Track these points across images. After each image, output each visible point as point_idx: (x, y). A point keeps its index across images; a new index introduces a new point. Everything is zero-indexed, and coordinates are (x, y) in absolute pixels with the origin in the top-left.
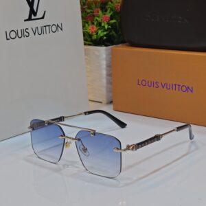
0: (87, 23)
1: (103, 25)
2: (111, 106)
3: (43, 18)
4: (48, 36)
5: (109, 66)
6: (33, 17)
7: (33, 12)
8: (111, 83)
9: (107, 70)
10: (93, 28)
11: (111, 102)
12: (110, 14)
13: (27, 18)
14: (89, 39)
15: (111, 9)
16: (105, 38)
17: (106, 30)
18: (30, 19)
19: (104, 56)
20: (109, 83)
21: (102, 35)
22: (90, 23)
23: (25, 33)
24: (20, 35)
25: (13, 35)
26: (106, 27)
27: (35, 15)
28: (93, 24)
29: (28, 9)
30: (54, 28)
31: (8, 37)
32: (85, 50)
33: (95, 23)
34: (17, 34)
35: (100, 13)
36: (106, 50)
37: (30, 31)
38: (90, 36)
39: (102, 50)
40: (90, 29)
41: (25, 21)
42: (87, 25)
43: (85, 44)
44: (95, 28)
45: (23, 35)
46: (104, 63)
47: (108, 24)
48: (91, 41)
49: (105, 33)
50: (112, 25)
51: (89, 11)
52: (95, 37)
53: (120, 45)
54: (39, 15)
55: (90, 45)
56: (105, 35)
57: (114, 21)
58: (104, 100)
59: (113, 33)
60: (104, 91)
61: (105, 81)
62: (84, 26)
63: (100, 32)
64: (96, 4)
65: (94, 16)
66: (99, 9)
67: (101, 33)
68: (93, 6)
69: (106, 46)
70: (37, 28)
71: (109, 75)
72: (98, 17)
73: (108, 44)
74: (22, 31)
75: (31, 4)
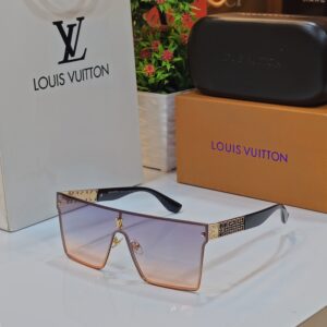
0: (141, 60)
1: (164, 64)
2: (174, 176)
3: (83, 58)
4: (90, 82)
5: (172, 120)
6: (70, 58)
7: (70, 51)
8: (174, 144)
9: (168, 126)
10: (150, 69)
11: (174, 170)
12: (173, 49)
13: (62, 59)
14: (143, 82)
15: (176, 41)
16: (166, 82)
17: (167, 72)
18: (66, 60)
19: (165, 107)
20: (172, 143)
21: (162, 78)
22: (145, 60)
23: (59, 80)
24: (52, 83)
25: (43, 83)
26: (169, 67)
28: (150, 62)
29: (64, 46)
30: (98, 71)
31: (37, 87)
33: (153, 61)
34: (48, 82)
35: (160, 47)
36: (168, 98)
37: (66, 77)
38: (146, 79)
39: (162, 99)
40: (147, 69)
41: (60, 63)
42: (141, 64)
43: (138, 89)
44: (153, 69)
45: (56, 83)
46: (164, 117)
47: (172, 63)
48: (148, 86)
49: (167, 75)
50: (176, 64)
51: (143, 44)
52: (152, 80)
53: (187, 92)
54: (78, 54)
55: (144, 91)
56: (167, 78)
57: (179, 59)
58: (164, 167)
59: (178, 74)
60: (164, 154)
61: (165, 141)
62: (137, 66)
63: (159, 74)
64: (154, 33)
65: (151, 51)
66: (158, 42)
67: (161, 76)
68: (151, 37)
69: (168, 92)
70: (75, 72)
71: (171, 132)
72: (157, 53)
73: (171, 89)
74: (56, 77)
75: (67, 40)
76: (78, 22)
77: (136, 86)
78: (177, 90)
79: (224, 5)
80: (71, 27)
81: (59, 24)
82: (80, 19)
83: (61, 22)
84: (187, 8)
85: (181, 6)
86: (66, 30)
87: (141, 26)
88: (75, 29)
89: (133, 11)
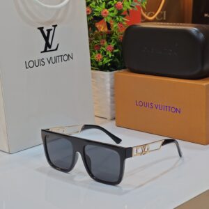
0: (94, 51)
1: (107, 53)
2: (114, 122)
3: (56, 49)
4: (60, 64)
5: (113, 88)
6: (48, 49)
7: (48, 45)
9: (111, 91)
10: (99, 56)
11: (114, 118)
12: (114, 45)
13: (43, 50)
14: (96, 65)
15: (116, 40)
16: (109, 64)
17: (110, 58)
18: (45, 51)
19: (109, 80)
20: (113, 102)
22: (97, 51)
23: (41, 62)
24: (37, 64)
25: (31, 64)
26: (110, 56)
27: (50, 47)
28: (99, 52)
29: (44, 42)
30: (66, 58)
31: (28, 66)
32: (92, 74)
33: (101, 52)
34: (34, 64)
35: (106, 43)
36: (110, 75)
37: (46, 61)
38: (97, 63)
39: (107, 76)
40: (97, 57)
41: (42, 52)
42: (94, 53)
43: (92, 69)
44: (101, 57)
45: (40, 64)
46: (108, 86)
47: (112, 53)
48: (98, 67)
49: (109, 60)
50: (115, 54)
51: (96, 42)
52: (100, 64)
53: (122, 71)
54: (53, 47)
56: (110, 62)
57: (117, 50)
58: (109, 117)
59: (117, 60)
60: (108, 109)
61: (109, 100)
62: (91, 55)
63: (105, 59)
64: (102, 35)
65: (100, 46)
66: (105, 40)
67: (106, 61)
68: (100, 37)
69: (111, 71)
70: (51, 58)
71: (112, 95)
72: (104, 47)
73: (112, 69)
74: (39, 61)
75: (46, 38)
76: (53, 28)
77: (90, 67)
78: (117, 70)
79: (155, 19)
80: (49, 31)
81: (41, 29)
82: (55, 26)
83: (43, 28)
84: (121, 20)
85: (117, 18)
86: (46, 33)
87: (94, 30)
88: (52, 32)
89: (89, 22)
